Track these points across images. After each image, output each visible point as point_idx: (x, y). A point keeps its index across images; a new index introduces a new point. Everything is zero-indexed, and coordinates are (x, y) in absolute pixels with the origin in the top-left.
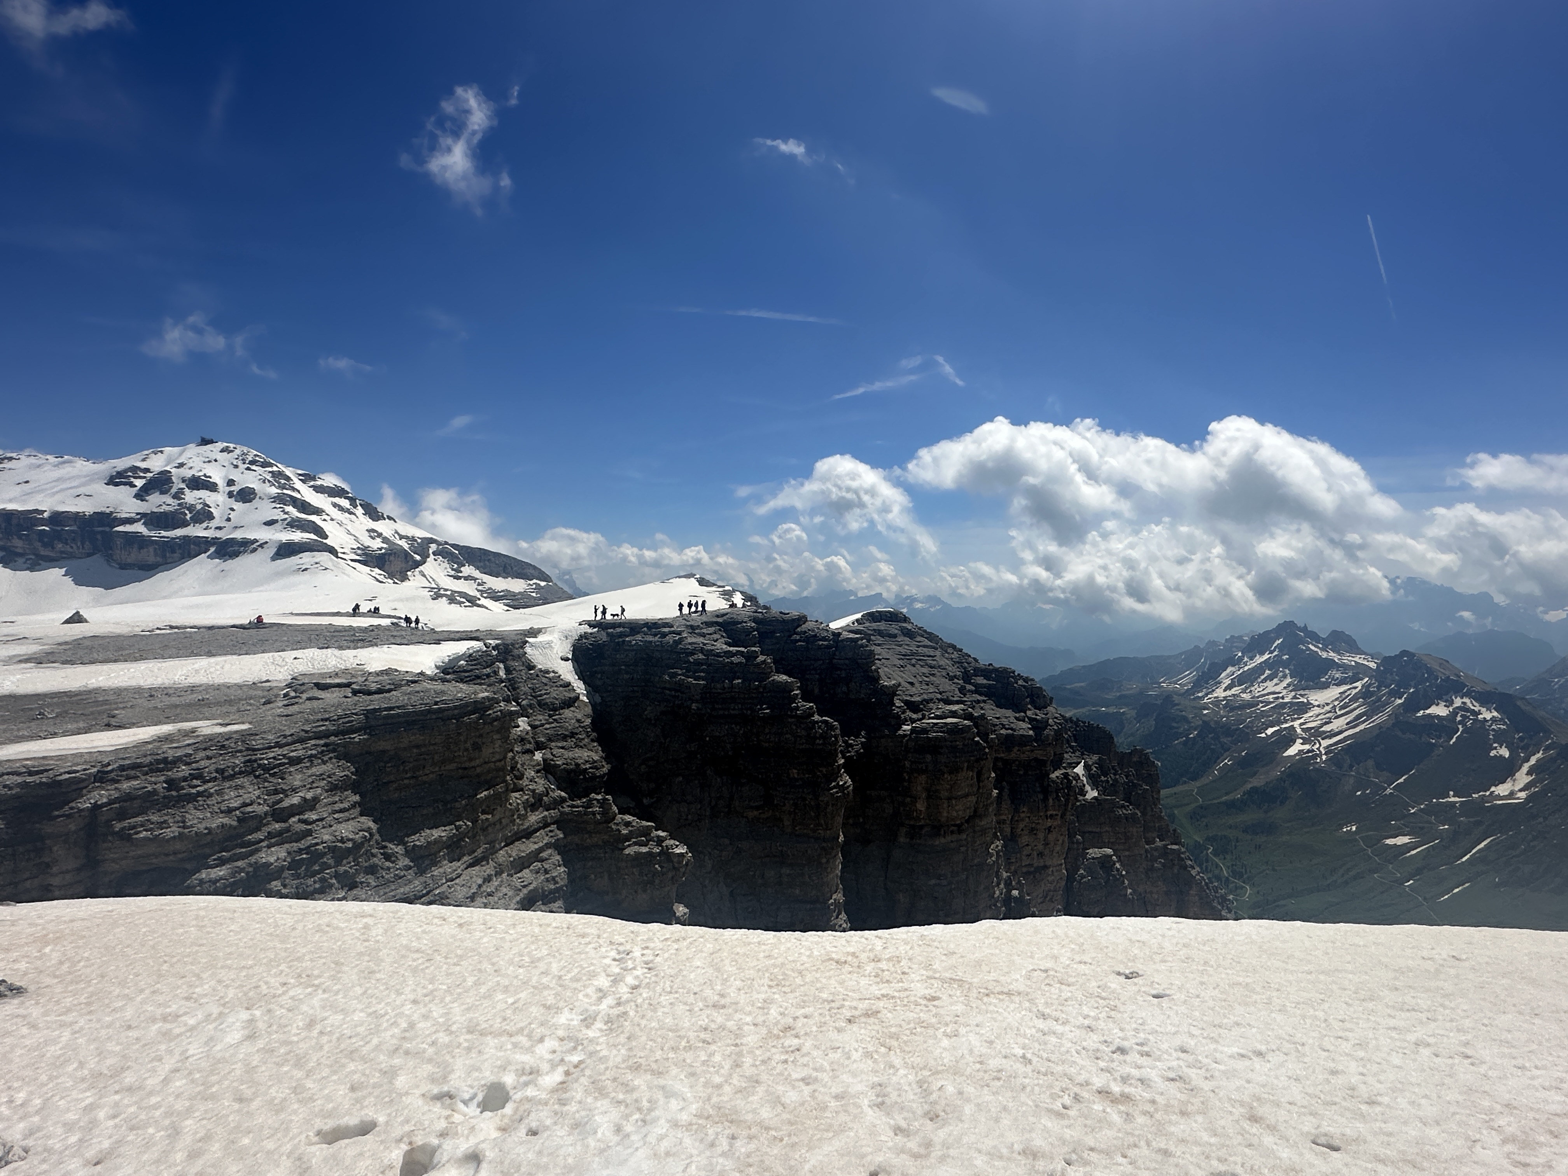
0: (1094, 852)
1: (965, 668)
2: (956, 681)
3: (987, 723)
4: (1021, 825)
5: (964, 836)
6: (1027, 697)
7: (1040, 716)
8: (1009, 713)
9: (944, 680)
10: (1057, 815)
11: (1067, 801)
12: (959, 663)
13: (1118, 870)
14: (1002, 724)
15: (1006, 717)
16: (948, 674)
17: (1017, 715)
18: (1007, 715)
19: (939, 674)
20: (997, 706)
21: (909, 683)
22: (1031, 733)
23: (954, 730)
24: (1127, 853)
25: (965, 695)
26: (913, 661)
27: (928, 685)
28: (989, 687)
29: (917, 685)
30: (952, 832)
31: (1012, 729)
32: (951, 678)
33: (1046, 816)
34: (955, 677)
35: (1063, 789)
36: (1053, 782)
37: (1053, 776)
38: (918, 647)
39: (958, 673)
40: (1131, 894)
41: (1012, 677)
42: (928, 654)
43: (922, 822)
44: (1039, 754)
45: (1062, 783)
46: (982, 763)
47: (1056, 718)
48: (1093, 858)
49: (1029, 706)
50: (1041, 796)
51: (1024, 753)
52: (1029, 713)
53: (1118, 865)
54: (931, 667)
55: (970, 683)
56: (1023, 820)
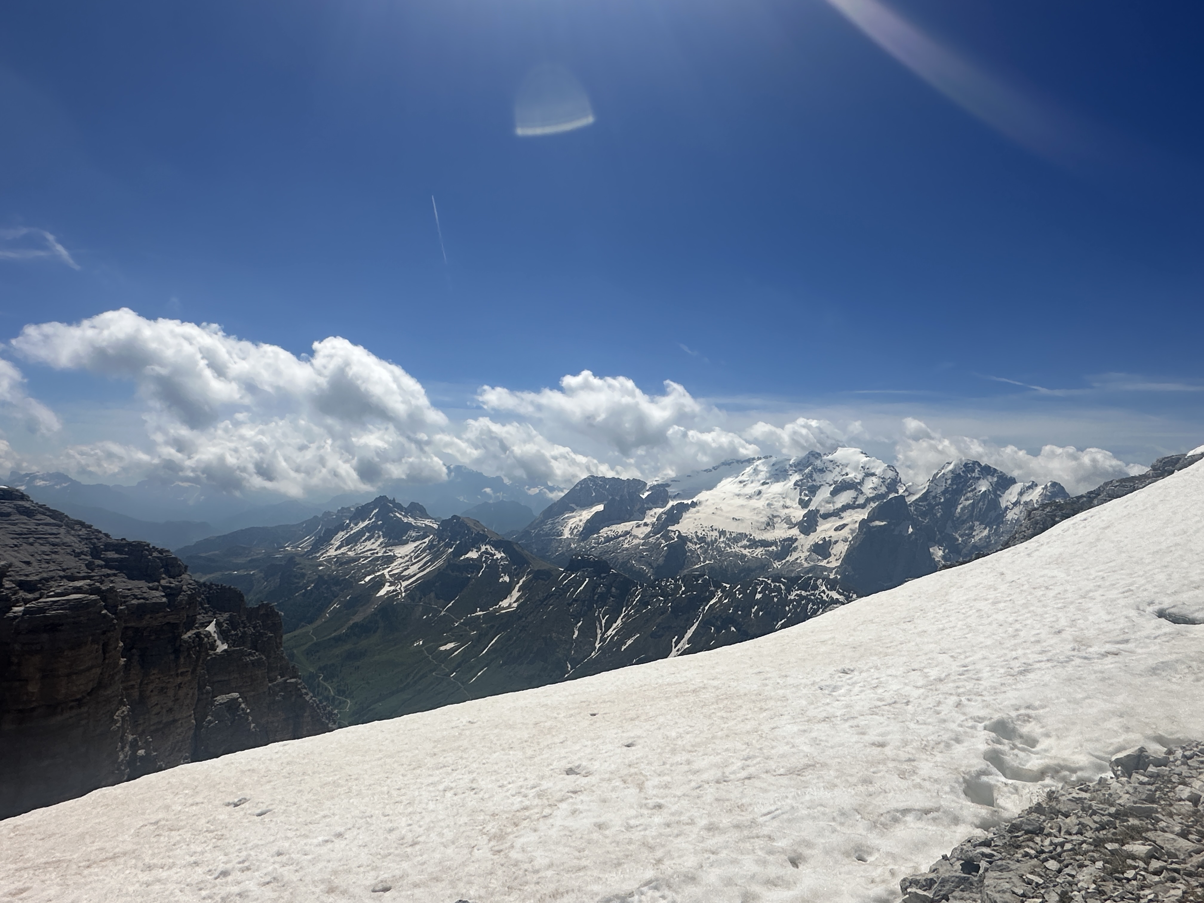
0: (221, 699)
1: (94, 544)
2: (83, 557)
3: (116, 596)
4: (151, 687)
5: (84, 709)
6: (162, 567)
7: (175, 583)
8: (142, 584)
9: (69, 557)
10: (187, 671)
11: (198, 658)
12: (87, 539)
13: (243, 709)
14: (134, 595)
15: (139, 588)
16: (74, 551)
17: (151, 585)
18: (140, 586)
19: (63, 551)
20: (129, 578)
21: (25, 562)
22: (164, 600)
23: (77, 605)
24: (253, 693)
25: (93, 570)
26: (31, 540)
27: (48, 563)
28: (120, 561)
29: (35, 564)
30: (72, 708)
31: (144, 598)
32: (78, 555)
33: (177, 674)
34: (82, 553)
35: (195, 647)
36: (185, 642)
37: (185, 636)
38: (39, 525)
39: (86, 549)
40: (254, 728)
41: (147, 550)
42: (50, 531)
43: (34, 705)
44: (171, 619)
45: (193, 642)
46: (109, 634)
47: (190, 584)
48: (221, 704)
49: (164, 576)
50: (172, 657)
51: (156, 619)
52: (163, 582)
53: (243, 706)
54: (54, 545)
55: (100, 559)
56: (152, 682)
